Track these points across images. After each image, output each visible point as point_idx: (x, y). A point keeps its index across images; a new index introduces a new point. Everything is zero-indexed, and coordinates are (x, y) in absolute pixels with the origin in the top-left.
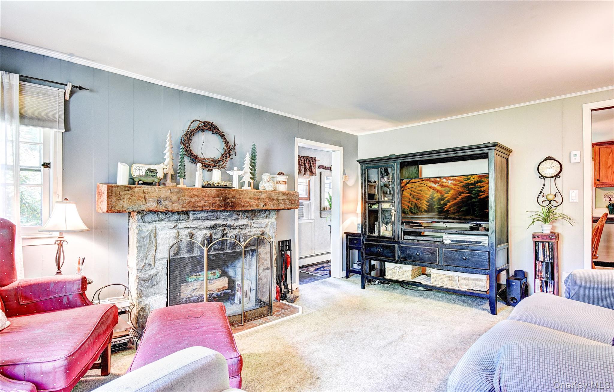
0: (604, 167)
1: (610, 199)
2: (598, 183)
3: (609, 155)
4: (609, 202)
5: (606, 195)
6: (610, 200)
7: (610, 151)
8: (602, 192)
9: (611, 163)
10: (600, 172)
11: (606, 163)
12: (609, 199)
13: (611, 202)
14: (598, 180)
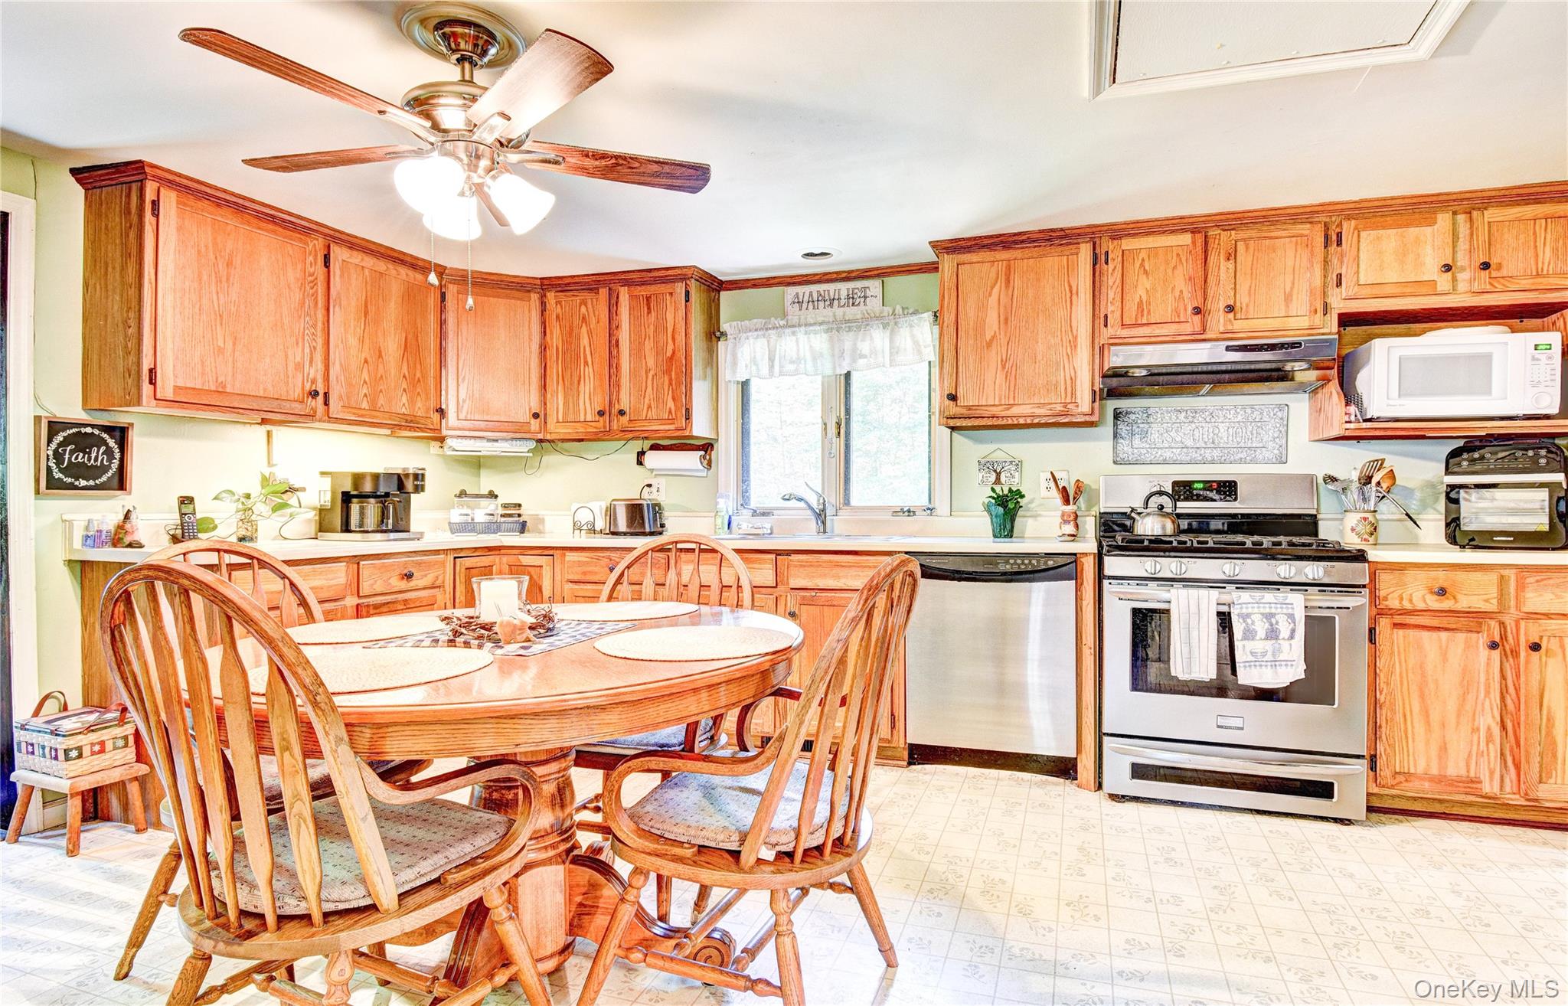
0: (971, 342)
1: (998, 475)
2: (952, 408)
3: (990, 295)
4: (993, 490)
5: (983, 461)
6: (998, 481)
7: (993, 275)
8: (972, 449)
9: (995, 327)
10: (960, 363)
11: (980, 328)
12: (993, 477)
13: (998, 488)
14: (953, 398)
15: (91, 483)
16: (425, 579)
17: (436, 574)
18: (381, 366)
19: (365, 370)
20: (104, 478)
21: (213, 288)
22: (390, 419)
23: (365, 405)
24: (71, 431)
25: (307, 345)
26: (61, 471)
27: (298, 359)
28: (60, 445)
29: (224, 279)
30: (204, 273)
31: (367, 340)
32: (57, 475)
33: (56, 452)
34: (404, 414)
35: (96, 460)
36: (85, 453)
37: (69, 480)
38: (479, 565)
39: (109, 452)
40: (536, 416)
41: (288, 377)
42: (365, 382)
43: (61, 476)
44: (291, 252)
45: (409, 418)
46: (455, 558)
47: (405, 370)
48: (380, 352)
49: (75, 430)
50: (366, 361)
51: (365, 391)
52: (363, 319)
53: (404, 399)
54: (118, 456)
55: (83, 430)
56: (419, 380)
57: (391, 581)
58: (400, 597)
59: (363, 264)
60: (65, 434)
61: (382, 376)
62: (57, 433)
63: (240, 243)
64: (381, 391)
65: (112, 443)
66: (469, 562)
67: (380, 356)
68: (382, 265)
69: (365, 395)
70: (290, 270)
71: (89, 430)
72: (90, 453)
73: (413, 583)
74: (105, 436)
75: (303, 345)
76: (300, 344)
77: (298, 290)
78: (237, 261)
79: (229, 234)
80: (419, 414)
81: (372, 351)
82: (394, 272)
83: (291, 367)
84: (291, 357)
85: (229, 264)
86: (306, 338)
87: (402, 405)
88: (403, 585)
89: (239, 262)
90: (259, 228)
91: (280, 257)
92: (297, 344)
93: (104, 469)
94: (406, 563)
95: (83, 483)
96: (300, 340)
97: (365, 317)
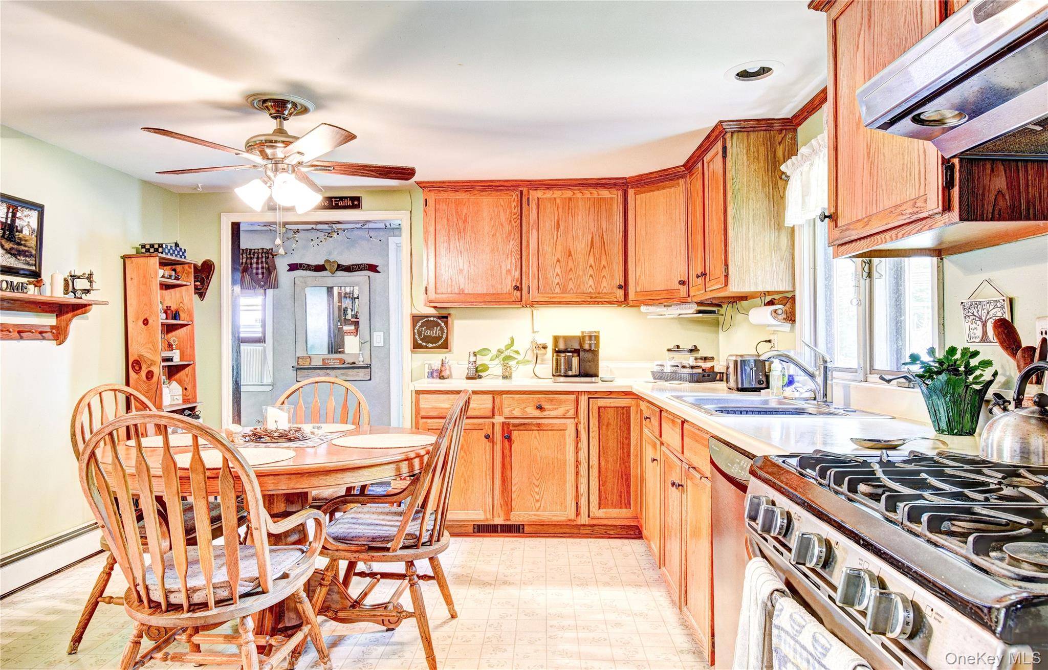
1: (984, 325)
5: (967, 303)
6: (984, 336)
12: (980, 329)
15: (434, 345)
16: (556, 411)
17: (567, 408)
18: (570, 263)
19: (558, 267)
20: (440, 343)
21: (456, 237)
22: (577, 298)
23: (557, 290)
24: (424, 320)
25: (513, 258)
26: (421, 340)
27: (509, 267)
28: (420, 327)
29: (462, 231)
30: (451, 230)
31: (559, 247)
32: (420, 342)
33: (418, 330)
34: (591, 293)
35: (436, 334)
36: (431, 330)
37: (424, 344)
38: (612, 405)
39: (442, 329)
40: (682, 283)
41: (502, 279)
42: (557, 275)
43: (421, 342)
44: (502, 204)
45: (593, 296)
46: (589, 398)
47: (591, 261)
48: (570, 252)
49: (426, 319)
50: (558, 261)
51: (557, 280)
52: (556, 233)
53: (591, 282)
54: (446, 331)
55: (430, 319)
56: (604, 267)
57: (526, 409)
58: (535, 421)
59: (554, 196)
60: (421, 322)
61: (571, 269)
62: (418, 322)
63: (471, 207)
64: (571, 279)
65: (443, 325)
66: (602, 402)
67: (570, 255)
68: (568, 194)
69: (558, 284)
70: (502, 214)
71: (432, 319)
72: (433, 331)
73: (545, 414)
74: (439, 321)
75: (511, 259)
76: (510, 258)
77: (507, 226)
78: (469, 219)
79: (464, 205)
80: (605, 291)
81: (563, 254)
82: (579, 195)
83: (504, 272)
84: (503, 267)
85: (465, 221)
86: (513, 253)
87: (589, 285)
88: (537, 413)
89: (470, 219)
90: (481, 196)
91: (495, 209)
92: (508, 258)
93: (440, 338)
94: (539, 398)
95: (431, 345)
96: (510, 256)
97: (558, 231)
